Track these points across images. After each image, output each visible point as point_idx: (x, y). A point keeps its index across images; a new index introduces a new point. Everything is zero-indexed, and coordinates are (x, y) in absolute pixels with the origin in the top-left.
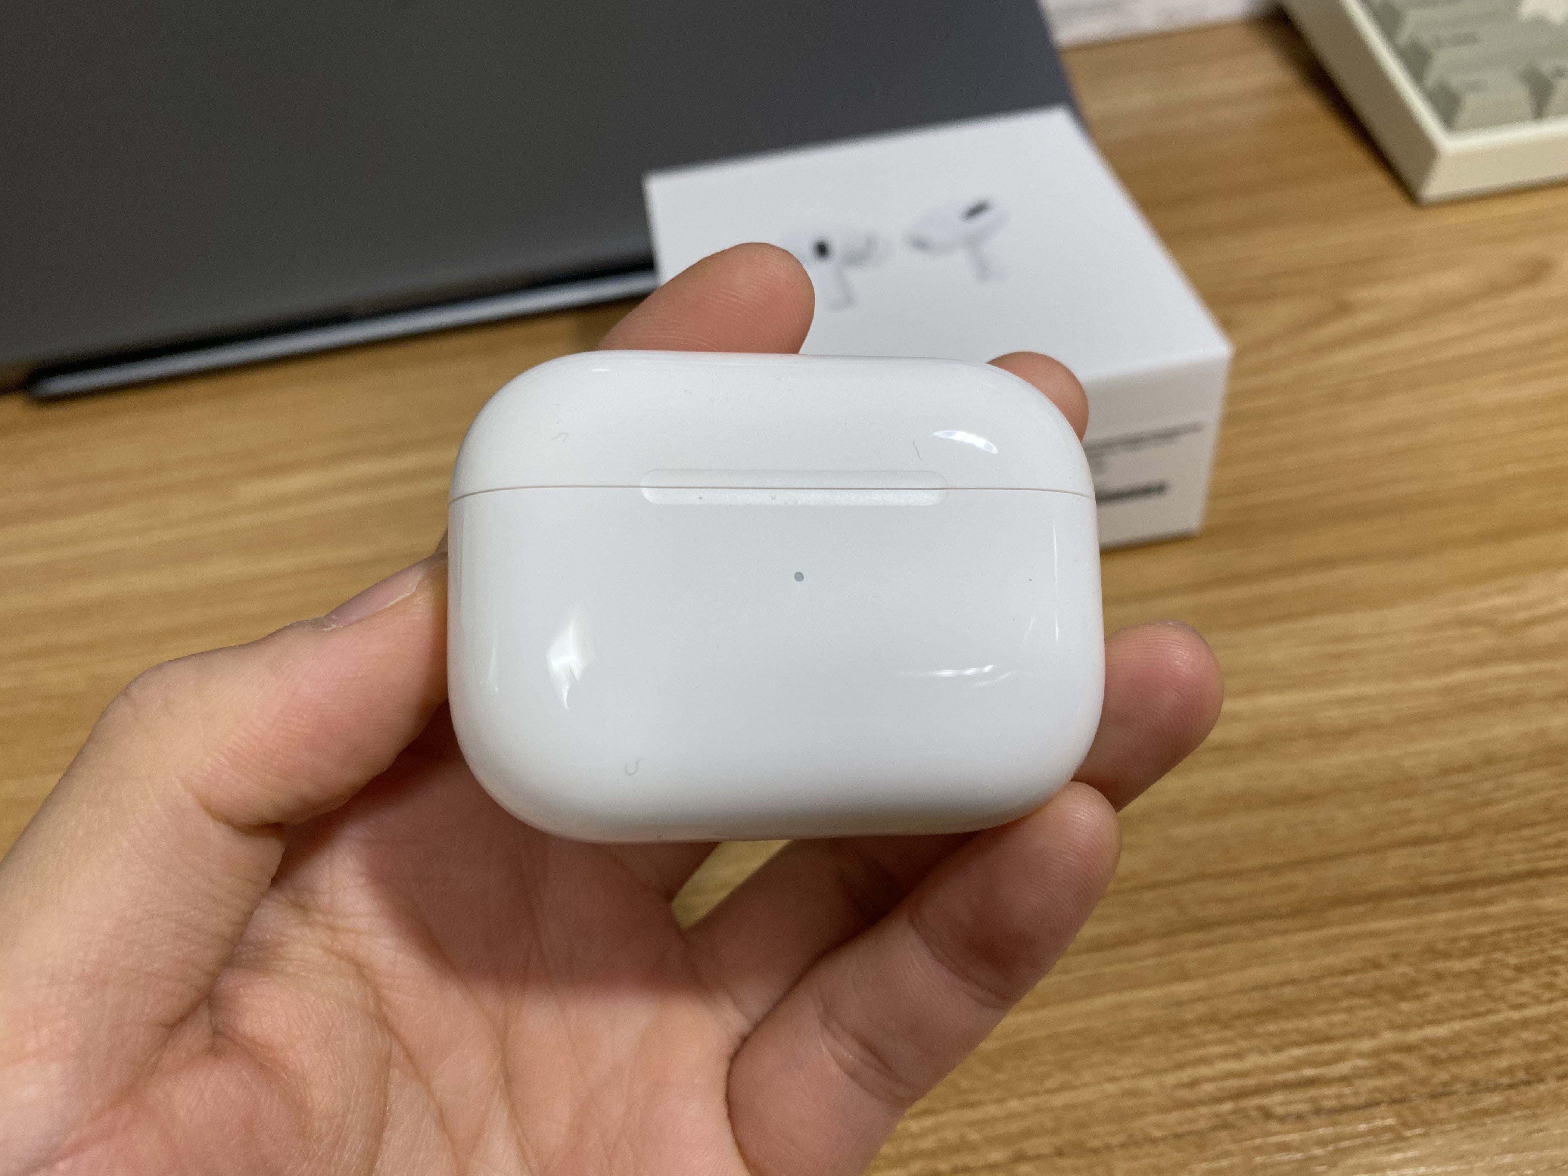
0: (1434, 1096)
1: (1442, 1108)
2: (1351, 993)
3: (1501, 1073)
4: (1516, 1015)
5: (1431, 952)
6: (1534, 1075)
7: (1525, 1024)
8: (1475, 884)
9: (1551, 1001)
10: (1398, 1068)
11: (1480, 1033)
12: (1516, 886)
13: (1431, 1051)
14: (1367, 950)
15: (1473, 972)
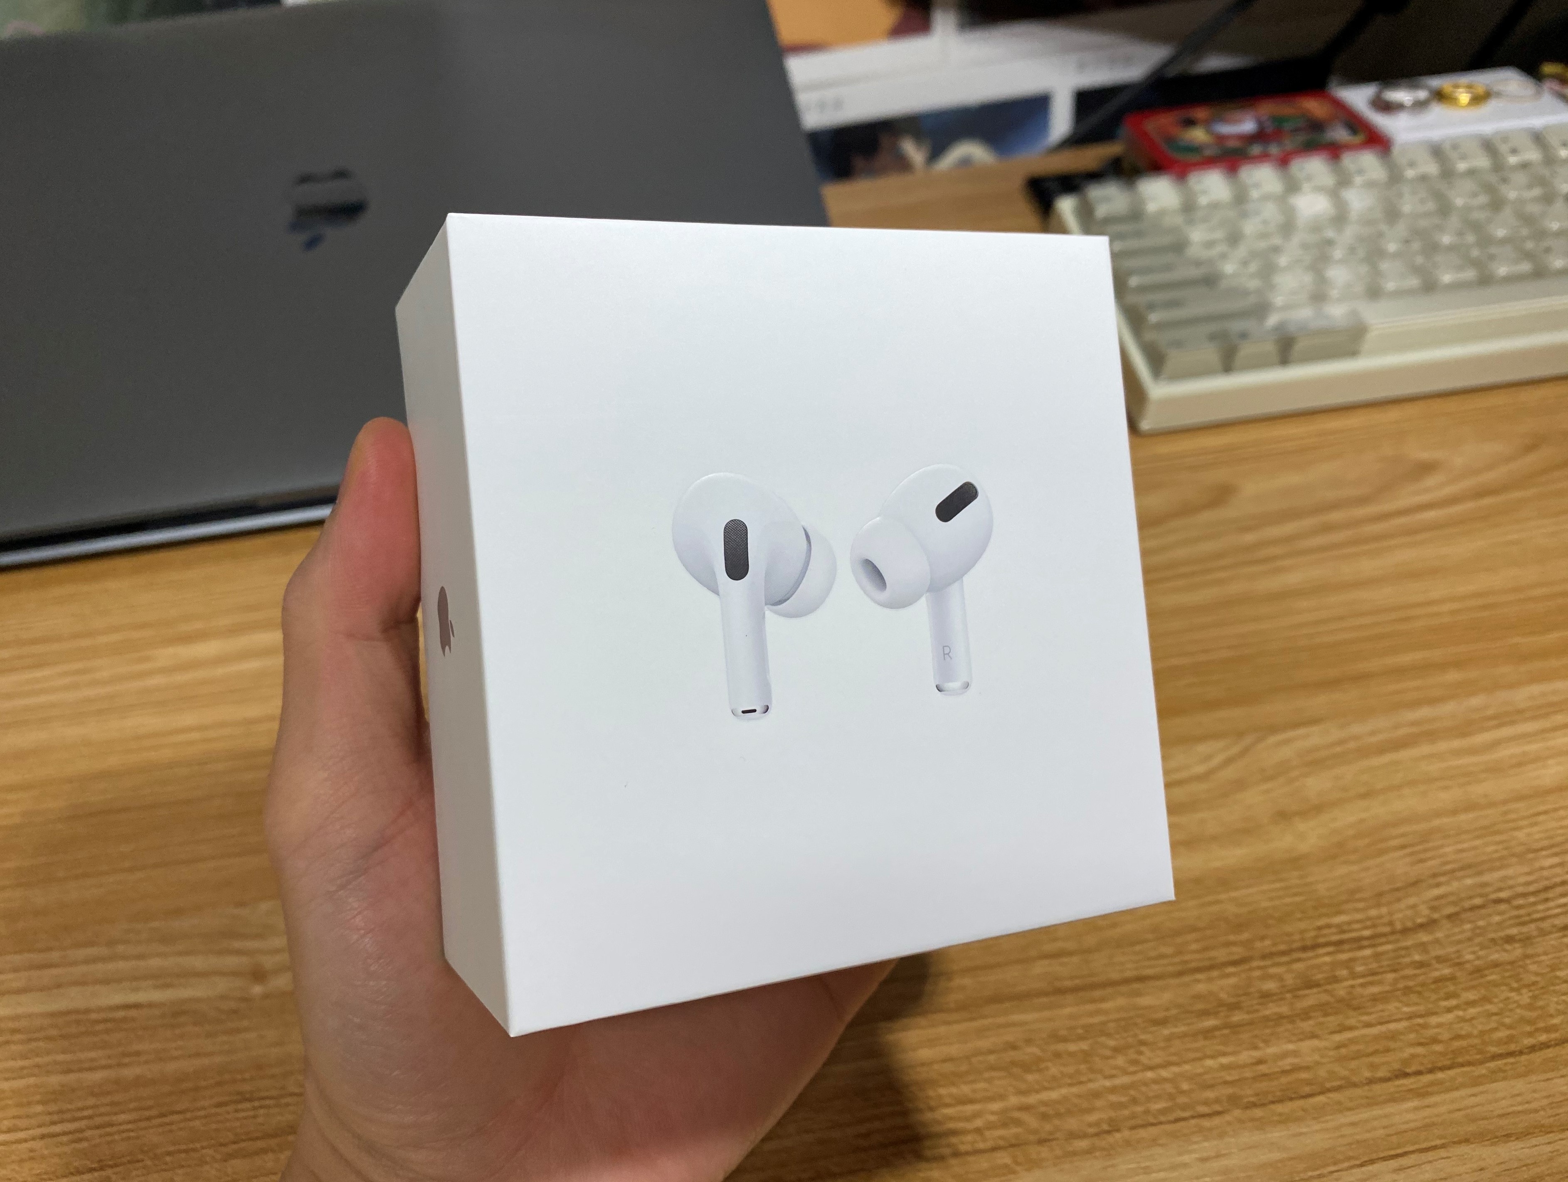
0: (1041, 1142)
1: (1044, 1151)
2: (992, 1068)
3: (1090, 1125)
4: (1108, 1083)
5: (1056, 1037)
6: (1114, 1127)
7: (1113, 1090)
8: (1094, 987)
9: (1135, 1073)
10: (1018, 1122)
11: (1079, 1096)
12: (1124, 989)
13: (1043, 1109)
14: (1009, 1036)
15: (1083, 1051)
